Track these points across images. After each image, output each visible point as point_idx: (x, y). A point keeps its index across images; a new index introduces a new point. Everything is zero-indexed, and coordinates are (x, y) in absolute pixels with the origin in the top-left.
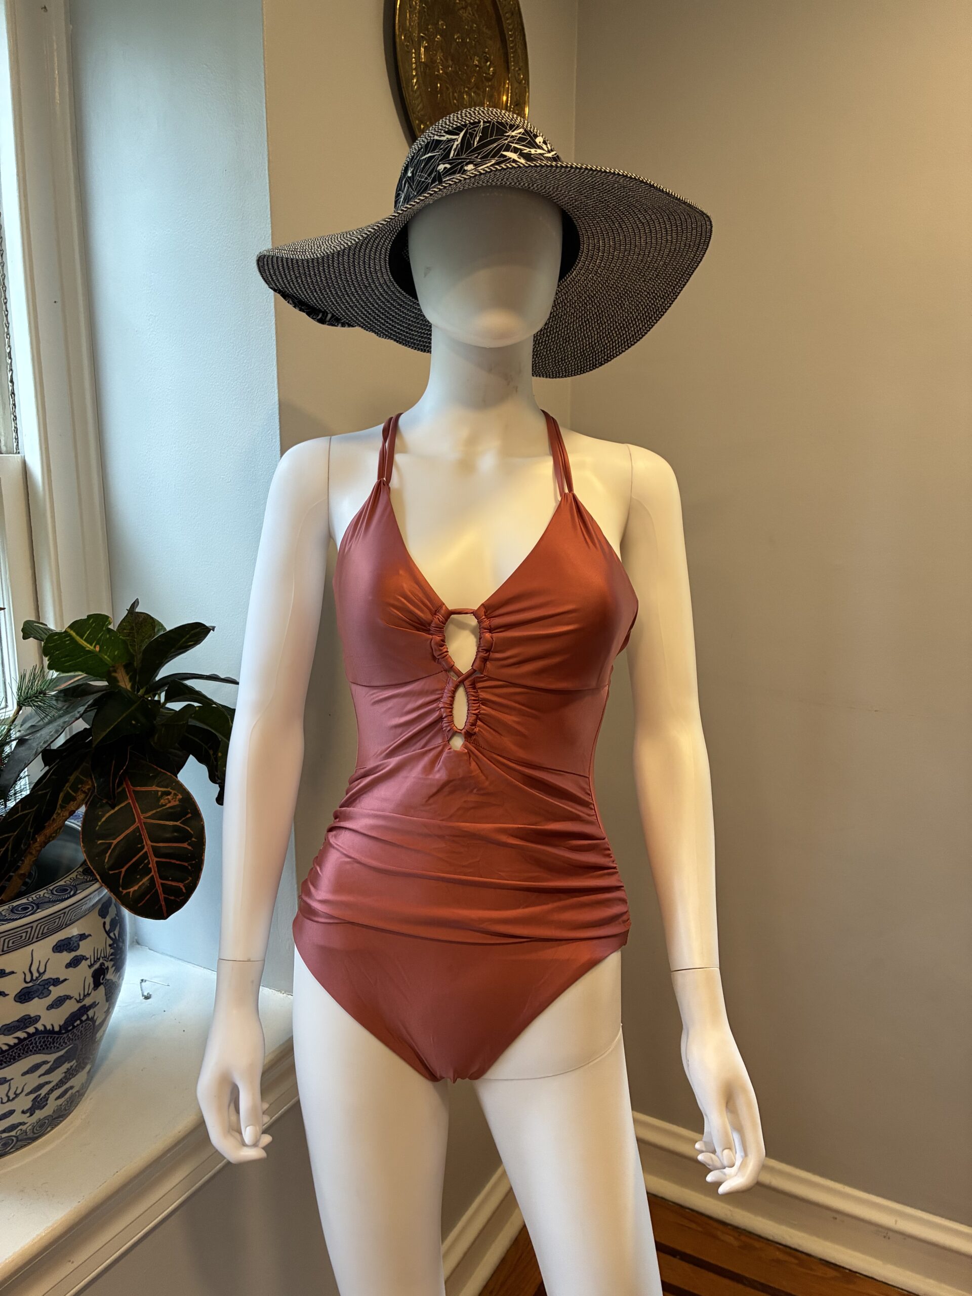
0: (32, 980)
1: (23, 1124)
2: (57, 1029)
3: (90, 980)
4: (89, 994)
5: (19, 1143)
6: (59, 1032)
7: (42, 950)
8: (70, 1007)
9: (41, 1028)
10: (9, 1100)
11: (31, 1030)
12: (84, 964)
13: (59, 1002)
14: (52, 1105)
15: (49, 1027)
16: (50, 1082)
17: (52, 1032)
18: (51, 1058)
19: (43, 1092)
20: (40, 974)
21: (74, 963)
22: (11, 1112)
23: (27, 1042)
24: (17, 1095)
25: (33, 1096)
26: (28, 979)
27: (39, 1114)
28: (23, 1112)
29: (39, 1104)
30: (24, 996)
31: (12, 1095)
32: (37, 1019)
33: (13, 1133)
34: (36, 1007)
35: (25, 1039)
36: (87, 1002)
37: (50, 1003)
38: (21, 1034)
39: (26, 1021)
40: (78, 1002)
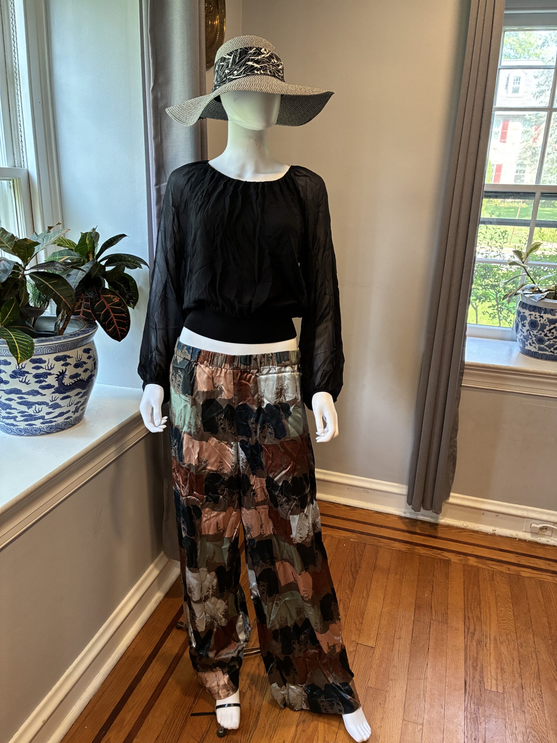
0: (78, 361)
1: (71, 417)
2: (85, 380)
3: (93, 365)
4: (93, 371)
5: (69, 425)
6: (86, 382)
7: (80, 350)
8: (88, 373)
9: (81, 379)
10: (69, 406)
11: (78, 378)
12: (92, 359)
13: (86, 371)
14: (80, 412)
15: (83, 379)
16: (80, 402)
17: (84, 381)
18: (83, 391)
19: (79, 405)
20: (81, 359)
21: (89, 358)
22: (69, 411)
23: (77, 383)
24: (72, 404)
25: (76, 406)
26: (77, 360)
27: (77, 415)
28: (72, 412)
29: (76, 411)
30: (76, 366)
31: (71, 404)
32: (80, 375)
33: (68, 420)
34: (80, 370)
35: (77, 382)
36: (93, 373)
37: (83, 370)
38: (76, 380)
39: (77, 375)
40: (91, 372)
